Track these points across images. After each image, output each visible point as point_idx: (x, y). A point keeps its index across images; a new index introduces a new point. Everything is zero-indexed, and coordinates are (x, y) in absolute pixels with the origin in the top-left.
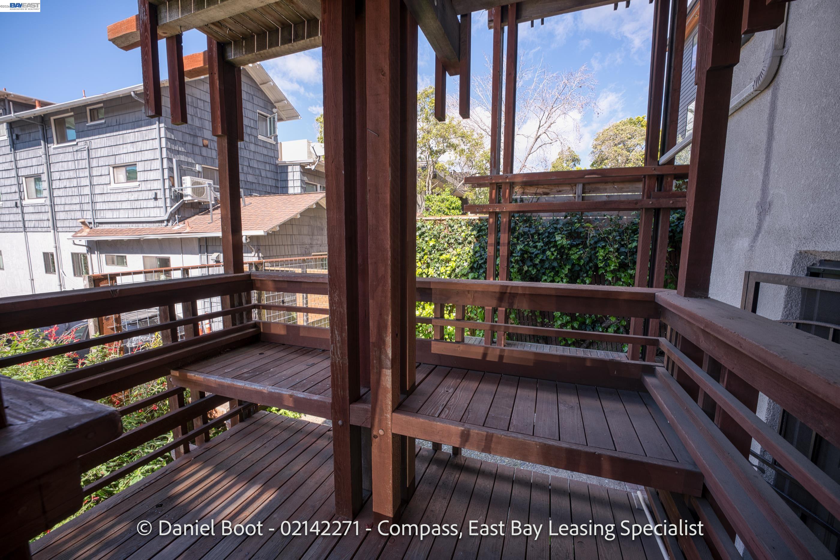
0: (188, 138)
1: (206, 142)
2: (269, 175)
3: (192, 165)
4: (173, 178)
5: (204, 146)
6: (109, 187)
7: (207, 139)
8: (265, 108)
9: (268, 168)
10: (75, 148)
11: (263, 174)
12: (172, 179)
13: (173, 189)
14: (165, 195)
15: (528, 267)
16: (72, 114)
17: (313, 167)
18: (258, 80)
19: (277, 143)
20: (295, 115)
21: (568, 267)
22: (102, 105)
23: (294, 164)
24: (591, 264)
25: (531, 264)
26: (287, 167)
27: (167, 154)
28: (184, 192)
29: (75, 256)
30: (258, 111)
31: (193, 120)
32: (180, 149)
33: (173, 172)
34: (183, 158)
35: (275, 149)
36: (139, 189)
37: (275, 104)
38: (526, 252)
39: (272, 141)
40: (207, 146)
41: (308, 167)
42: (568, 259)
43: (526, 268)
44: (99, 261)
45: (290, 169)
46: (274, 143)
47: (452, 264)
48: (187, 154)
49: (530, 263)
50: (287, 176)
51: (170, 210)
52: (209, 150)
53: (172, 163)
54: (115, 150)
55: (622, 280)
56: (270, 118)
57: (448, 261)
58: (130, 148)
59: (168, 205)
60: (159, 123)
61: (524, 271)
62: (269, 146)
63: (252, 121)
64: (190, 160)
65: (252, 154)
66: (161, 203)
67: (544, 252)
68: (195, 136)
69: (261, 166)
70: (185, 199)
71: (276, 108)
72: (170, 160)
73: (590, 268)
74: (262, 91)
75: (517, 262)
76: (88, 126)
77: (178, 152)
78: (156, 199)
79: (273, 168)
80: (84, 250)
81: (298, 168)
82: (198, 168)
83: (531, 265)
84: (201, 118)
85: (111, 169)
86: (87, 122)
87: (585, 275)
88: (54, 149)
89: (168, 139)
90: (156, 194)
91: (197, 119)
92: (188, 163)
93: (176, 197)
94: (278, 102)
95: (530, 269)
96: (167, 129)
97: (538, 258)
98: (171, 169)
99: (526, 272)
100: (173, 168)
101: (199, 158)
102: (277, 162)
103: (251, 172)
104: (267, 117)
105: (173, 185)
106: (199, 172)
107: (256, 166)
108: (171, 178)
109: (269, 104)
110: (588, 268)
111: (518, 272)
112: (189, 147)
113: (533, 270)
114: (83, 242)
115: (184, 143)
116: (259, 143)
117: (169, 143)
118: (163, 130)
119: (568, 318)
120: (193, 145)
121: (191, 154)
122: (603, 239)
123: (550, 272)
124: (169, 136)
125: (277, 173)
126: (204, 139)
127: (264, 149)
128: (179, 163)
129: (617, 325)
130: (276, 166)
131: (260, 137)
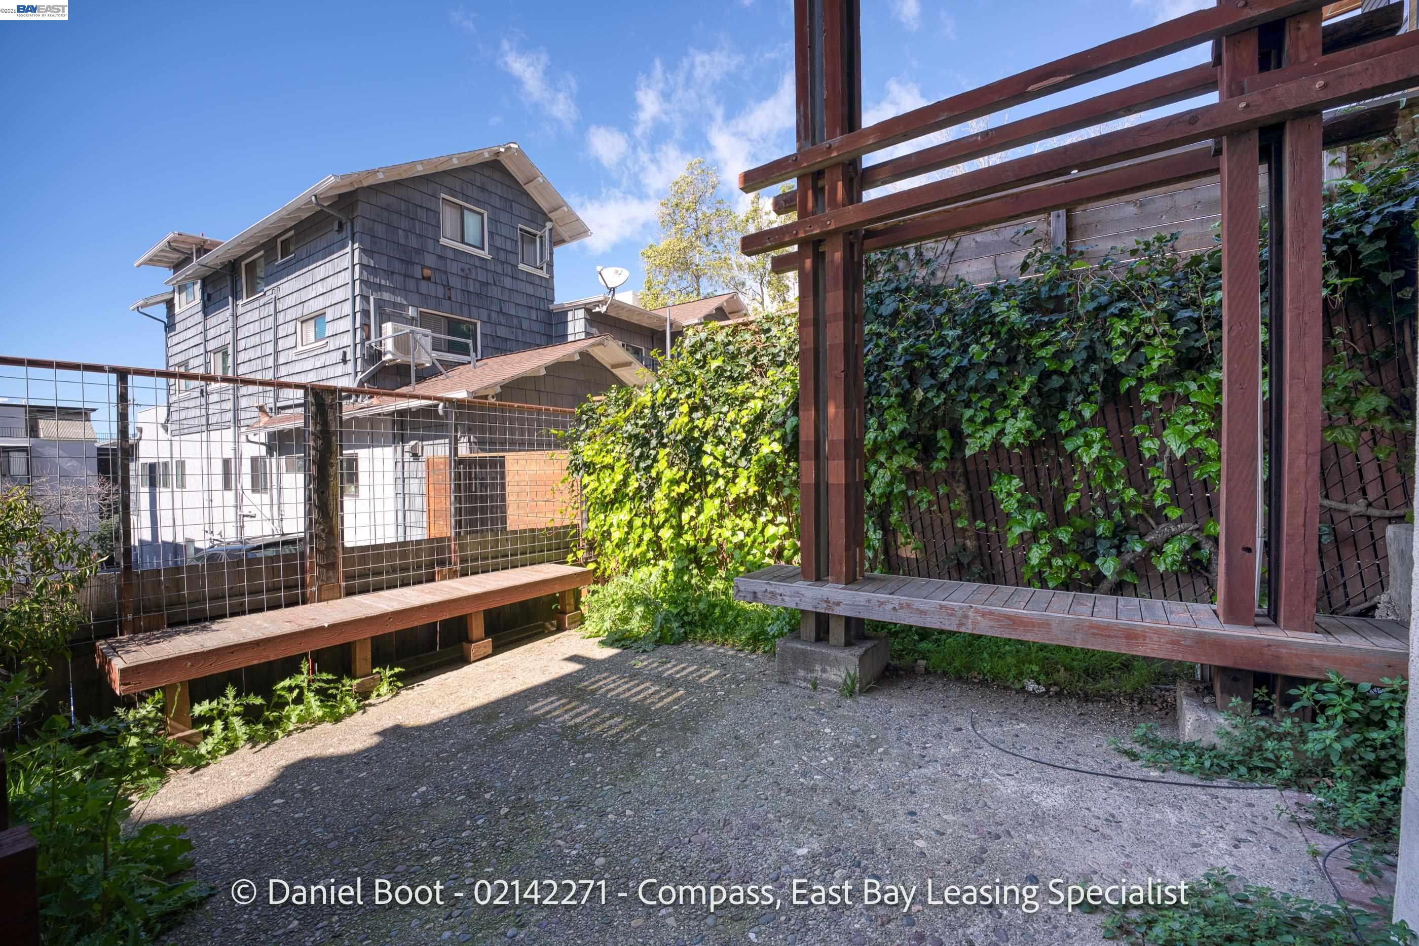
0: (397, 266)
1: (428, 272)
2: (536, 326)
3: (402, 307)
4: (369, 326)
5: (424, 278)
6: (294, 351)
7: (430, 268)
8: (531, 221)
9: (534, 317)
10: (262, 301)
11: (526, 325)
12: (366, 328)
13: (367, 343)
14: (355, 353)
15: (926, 391)
16: (262, 253)
17: (603, 309)
18: (520, 178)
19: (552, 277)
20: (582, 230)
21: (1030, 379)
22: (292, 233)
23: (576, 308)
24: (1094, 367)
25: (933, 382)
26: (565, 313)
27: (361, 290)
28: (383, 349)
29: (254, 460)
30: (520, 226)
31: (407, 237)
32: (383, 282)
33: (369, 318)
34: (386, 296)
35: (547, 285)
36: (327, 349)
37: (550, 215)
38: (920, 356)
39: (543, 274)
40: (429, 279)
41: (597, 309)
42: (1031, 360)
43: (919, 394)
44: (279, 466)
45: (570, 316)
46: (547, 276)
47: (756, 405)
48: (393, 290)
49: (928, 382)
50: (566, 328)
51: (360, 376)
52: (432, 286)
53: (368, 303)
54: (304, 295)
55: (1193, 400)
56: (541, 237)
57: (746, 399)
58: (320, 288)
59: (359, 369)
60: (353, 243)
61: (916, 404)
62: (537, 281)
63: (509, 242)
64: (399, 300)
65: (507, 292)
66: (350, 367)
67: (964, 349)
68: (410, 263)
69: (523, 313)
70: (384, 359)
71: (551, 220)
72: (365, 298)
73: (1094, 376)
74: (528, 195)
75: (897, 381)
76: (278, 266)
77: (380, 288)
78: (344, 361)
79: (542, 315)
80: (263, 451)
81: (581, 313)
82: (411, 312)
83: (932, 386)
84: (421, 236)
85: (299, 324)
86: (276, 260)
87: (1080, 398)
88: (243, 305)
89: (363, 266)
90: (345, 354)
91: (414, 236)
92: (395, 305)
93: (371, 356)
94: (555, 210)
95: (930, 395)
96: (363, 250)
97: (947, 365)
98: (366, 313)
99: (922, 404)
100: (369, 312)
101: (415, 297)
102: (551, 307)
103: (503, 321)
104: (535, 235)
105: (368, 338)
106: (413, 318)
107: (512, 312)
108: (366, 326)
109: (539, 215)
110: (1087, 379)
111: (900, 405)
112: (399, 279)
113: (938, 396)
114: (263, 438)
115: (390, 274)
116: (521, 276)
117: (365, 273)
118: (357, 252)
119: (1039, 515)
120: (405, 276)
121: (403, 290)
122: (1124, 295)
123: (981, 399)
124: (365, 261)
125: (551, 324)
126: (424, 267)
127: (528, 285)
128: (379, 304)
129: (1190, 536)
130: (549, 312)
131: (521, 266)
